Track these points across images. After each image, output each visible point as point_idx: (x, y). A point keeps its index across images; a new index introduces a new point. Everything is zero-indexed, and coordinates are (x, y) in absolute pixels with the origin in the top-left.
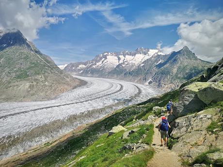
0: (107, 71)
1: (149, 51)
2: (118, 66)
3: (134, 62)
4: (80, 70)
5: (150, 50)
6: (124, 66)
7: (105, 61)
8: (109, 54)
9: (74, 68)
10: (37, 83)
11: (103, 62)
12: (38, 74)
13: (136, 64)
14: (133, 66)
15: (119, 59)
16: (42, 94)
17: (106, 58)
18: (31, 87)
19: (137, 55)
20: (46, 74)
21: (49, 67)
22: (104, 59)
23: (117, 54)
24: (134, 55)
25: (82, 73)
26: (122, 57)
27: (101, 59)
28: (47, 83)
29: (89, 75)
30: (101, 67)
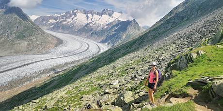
0: (77, 27)
1: (113, 13)
2: (86, 25)
3: (100, 22)
4: (52, 24)
5: (115, 13)
6: (91, 25)
7: (75, 18)
8: (79, 11)
9: (44, 22)
10: (32, 42)
11: (72, 19)
12: (32, 36)
13: (102, 24)
14: (98, 26)
15: (88, 17)
17: (75, 15)
18: (29, 45)
19: (103, 15)
20: (36, 35)
21: (35, 28)
22: (73, 16)
23: (86, 13)
24: (101, 15)
25: (53, 28)
26: (90, 15)
27: (71, 16)
28: (38, 42)
29: (60, 31)
30: (71, 24)
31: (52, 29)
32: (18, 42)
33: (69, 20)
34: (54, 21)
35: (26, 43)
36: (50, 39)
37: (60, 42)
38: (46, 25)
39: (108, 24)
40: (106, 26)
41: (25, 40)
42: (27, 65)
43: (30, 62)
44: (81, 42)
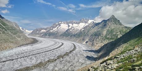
0: (60, 34)
1: (88, 21)
2: (67, 31)
3: (78, 28)
6: (71, 30)
7: (59, 27)
8: (63, 23)
9: (37, 32)
14: (77, 30)
15: (69, 26)
17: (60, 25)
19: (80, 24)
23: (68, 23)
24: (78, 23)
25: (43, 36)
26: (70, 25)
27: (57, 26)
30: (56, 31)
33: (55, 29)
34: (45, 31)
38: (38, 34)
39: (85, 27)
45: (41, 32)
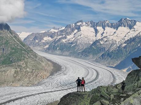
0: (81, 47)
1: (135, 24)
2: (95, 43)
3: (115, 38)
4: (45, 44)
5: (137, 23)
6: (102, 43)
8: (84, 23)
10: (21, 69)
12: (20, 60)
13: (118, 41)
14: (112, 44)
15: (96, 31)
16: (26, 80)
17: (79, 29)
18: (16, 72)
19: (120, 28)
20: (26, 60)
21: (25, 50)
22: (76, 31)
23: (94, 25)
24: (116, 27)
25: (49, 49)
26: (99, 28)
27: (73, 30)
28: (28, 69)
29: (58, 52)
30: (73, 42)
31: (47, 51)
32: (3, 69)
33: (70, 37)
34: (50, 39)
35: (13, 70)
36: (43, 64)
37: (57, 68)
38: (38, 45)
39: (128, 40)
40: (125, 43)
41: (12, 66)
42: (14, 100)
43: (18, 97)
44: (87, 69)
45: (44, 41)
